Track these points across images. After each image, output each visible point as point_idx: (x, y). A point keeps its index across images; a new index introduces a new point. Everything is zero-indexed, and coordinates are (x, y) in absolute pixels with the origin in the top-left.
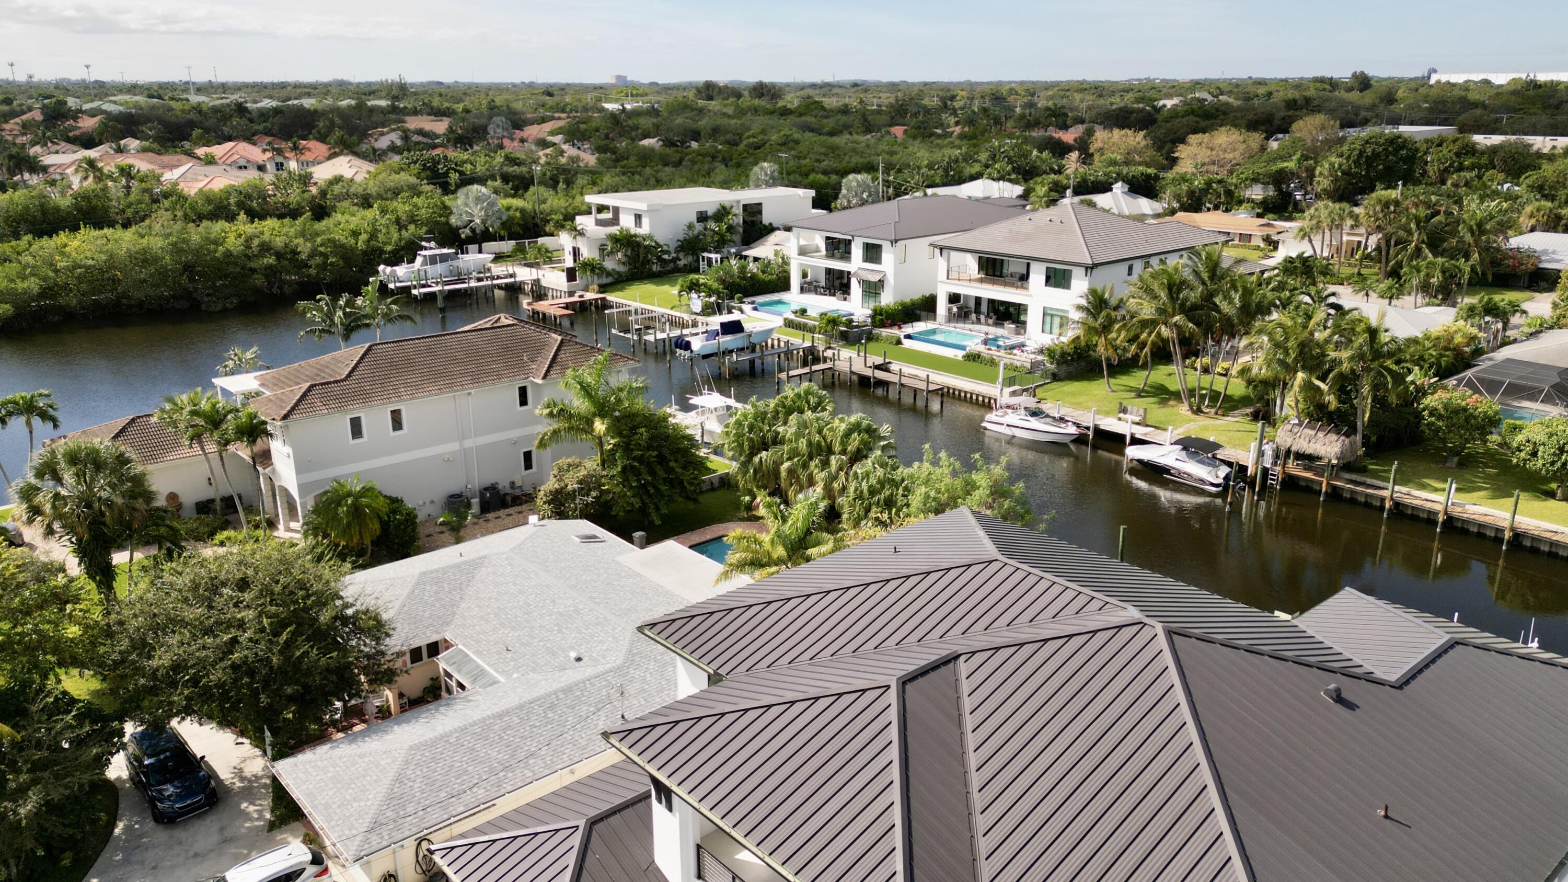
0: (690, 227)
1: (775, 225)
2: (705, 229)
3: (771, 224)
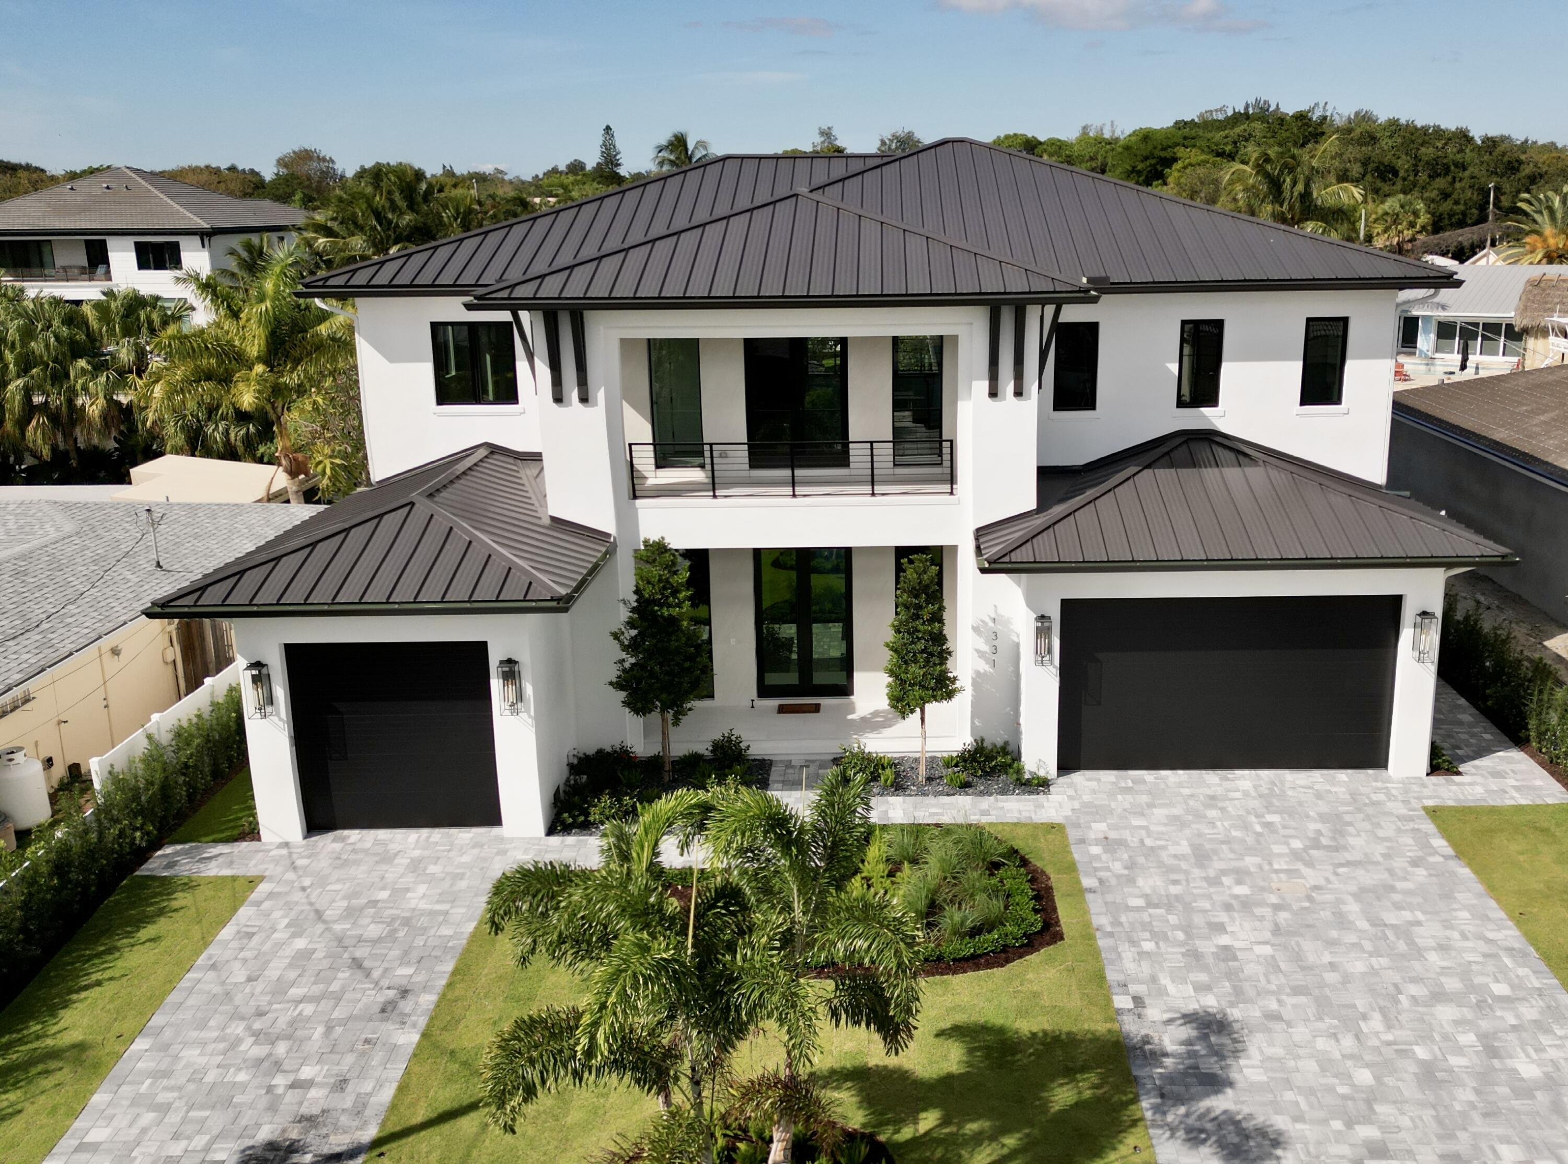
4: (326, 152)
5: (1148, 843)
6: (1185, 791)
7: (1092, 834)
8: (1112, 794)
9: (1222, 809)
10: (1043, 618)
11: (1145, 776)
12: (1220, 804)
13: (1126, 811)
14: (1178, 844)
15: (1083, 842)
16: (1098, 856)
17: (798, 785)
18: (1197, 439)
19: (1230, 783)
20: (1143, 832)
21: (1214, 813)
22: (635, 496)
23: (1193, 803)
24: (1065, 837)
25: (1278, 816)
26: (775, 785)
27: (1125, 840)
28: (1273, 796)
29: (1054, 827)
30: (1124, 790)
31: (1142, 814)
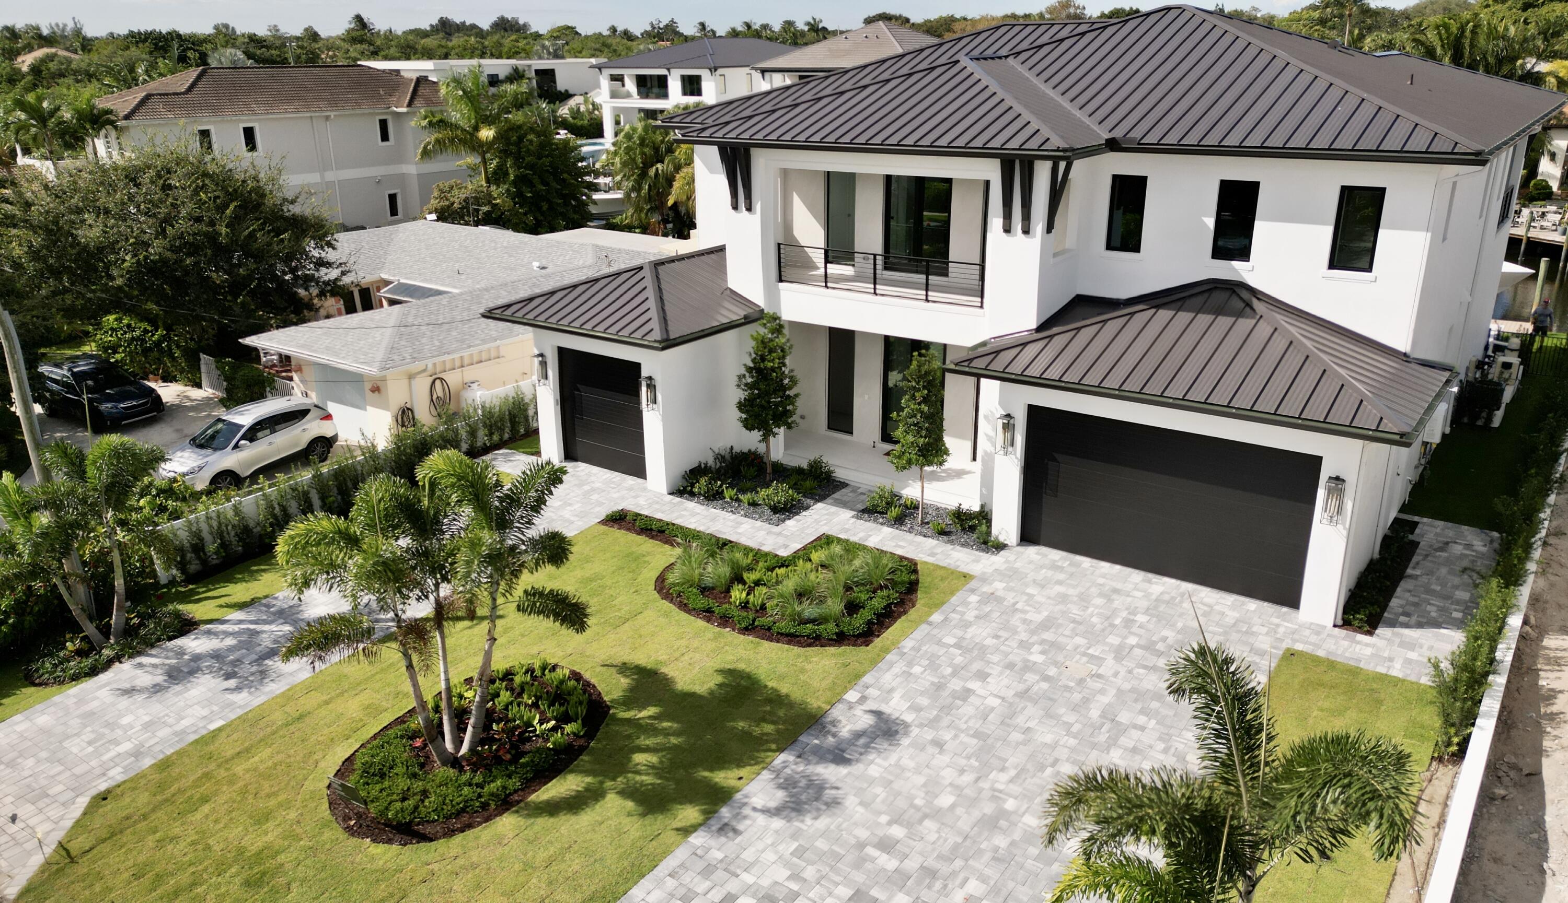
1: (571, 92)
3: (568, 90)
5: (1019, 606)
6: (1101, 581)
7: (986, 589)
8: (1042, 567)
9: (1110, 600)
10: (1008, 416)
11: (1086, 562)
12: (1115, 596)
13: (1034, 581)
14: (1039, 613)
15: (973, 591)
16: (970, 603)
17: (844, 504)
18: (1222, 289)
19: (1146, 585)
20: (1025, 598)
21: (1099, 601)
22: (781, 280)
23: (1094, 590)
24: (964, 585)
25: (1148, 618)
26: (829, 500)
27: (1005, 599)
28: (1168, 603)
29: (966, 577)
30: (1054, 567)
31: (1043, 587)
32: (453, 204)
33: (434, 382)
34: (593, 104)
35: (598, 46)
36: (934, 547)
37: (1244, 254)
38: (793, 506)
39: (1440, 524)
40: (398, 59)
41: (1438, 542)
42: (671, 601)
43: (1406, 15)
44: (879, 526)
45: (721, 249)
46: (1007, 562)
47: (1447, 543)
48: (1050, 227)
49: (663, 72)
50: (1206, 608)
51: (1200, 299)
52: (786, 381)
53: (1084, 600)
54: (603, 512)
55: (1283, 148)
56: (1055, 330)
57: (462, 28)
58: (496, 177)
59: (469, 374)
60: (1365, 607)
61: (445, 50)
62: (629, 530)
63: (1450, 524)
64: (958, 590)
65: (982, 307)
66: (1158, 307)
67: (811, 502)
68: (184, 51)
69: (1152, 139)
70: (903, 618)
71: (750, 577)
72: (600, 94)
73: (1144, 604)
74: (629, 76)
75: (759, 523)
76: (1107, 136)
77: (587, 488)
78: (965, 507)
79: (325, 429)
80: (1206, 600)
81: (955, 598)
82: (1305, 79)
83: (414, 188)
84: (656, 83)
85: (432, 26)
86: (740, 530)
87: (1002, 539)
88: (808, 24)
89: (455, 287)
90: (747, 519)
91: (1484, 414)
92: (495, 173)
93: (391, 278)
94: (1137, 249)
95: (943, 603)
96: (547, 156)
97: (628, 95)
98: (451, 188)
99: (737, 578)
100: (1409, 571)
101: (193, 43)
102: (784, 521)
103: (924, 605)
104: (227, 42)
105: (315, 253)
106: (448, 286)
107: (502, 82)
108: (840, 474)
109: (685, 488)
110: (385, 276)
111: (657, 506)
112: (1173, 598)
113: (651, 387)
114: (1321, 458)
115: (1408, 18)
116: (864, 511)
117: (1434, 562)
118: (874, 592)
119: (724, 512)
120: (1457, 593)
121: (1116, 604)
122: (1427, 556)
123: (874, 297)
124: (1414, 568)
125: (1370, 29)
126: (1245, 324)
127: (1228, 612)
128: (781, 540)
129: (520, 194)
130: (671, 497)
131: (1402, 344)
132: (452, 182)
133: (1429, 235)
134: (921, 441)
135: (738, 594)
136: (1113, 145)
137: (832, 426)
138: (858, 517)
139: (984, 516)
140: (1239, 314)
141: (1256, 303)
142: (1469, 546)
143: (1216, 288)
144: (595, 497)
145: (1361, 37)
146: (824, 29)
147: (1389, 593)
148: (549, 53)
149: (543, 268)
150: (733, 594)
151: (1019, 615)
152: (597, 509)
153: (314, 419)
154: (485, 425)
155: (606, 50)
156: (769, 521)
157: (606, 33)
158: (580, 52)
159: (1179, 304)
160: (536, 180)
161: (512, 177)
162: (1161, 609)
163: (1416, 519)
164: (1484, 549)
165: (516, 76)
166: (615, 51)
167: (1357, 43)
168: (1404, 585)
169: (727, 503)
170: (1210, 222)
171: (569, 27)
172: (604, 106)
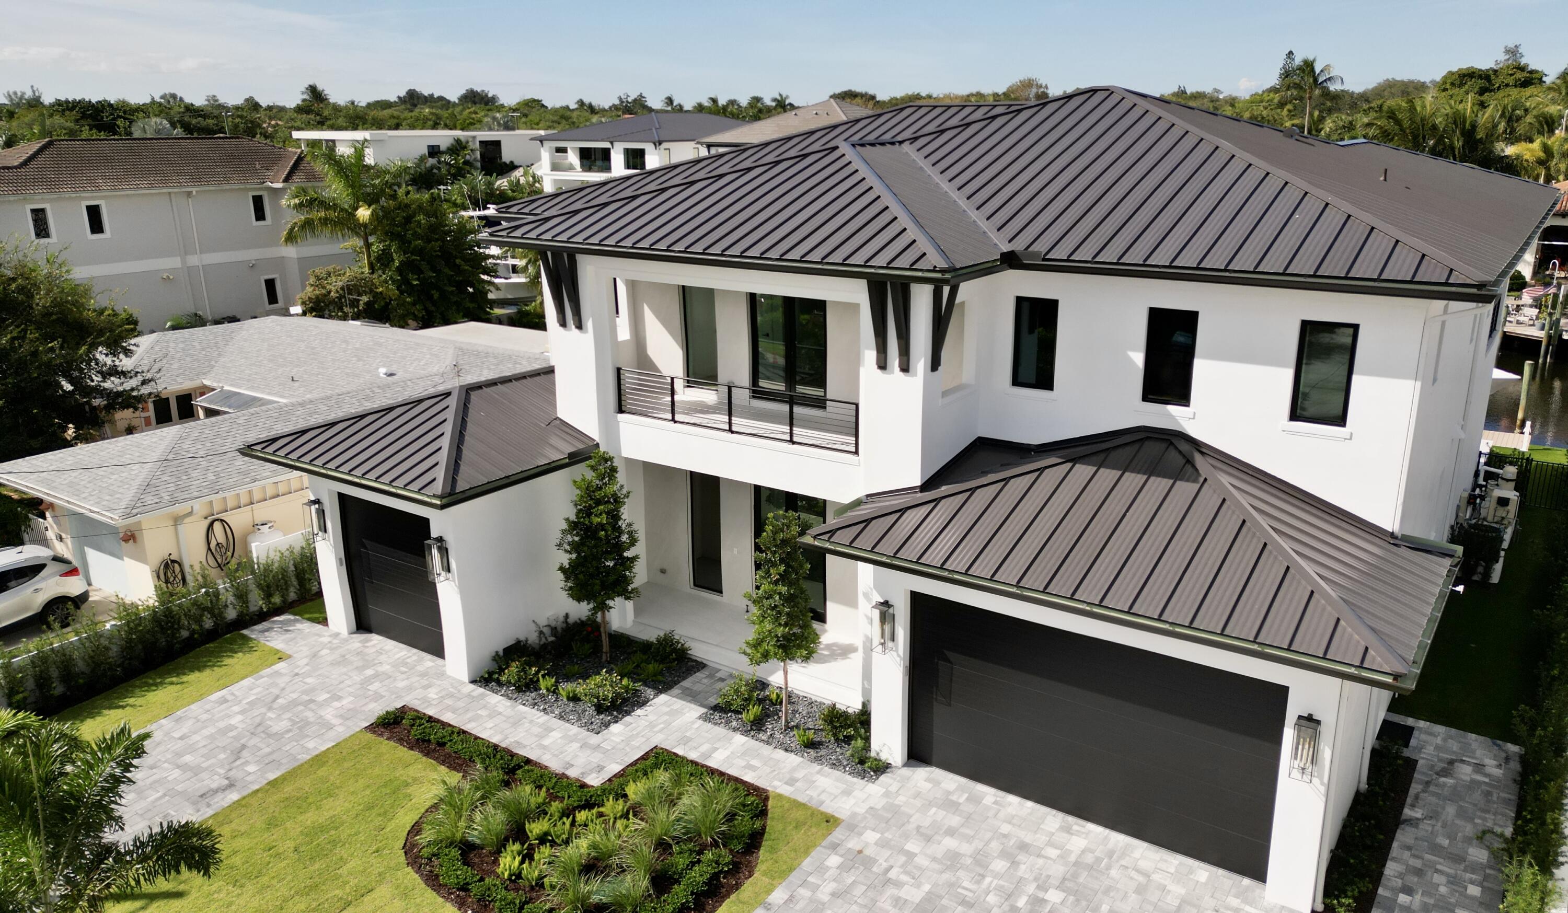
0: (422, 159)
1: (516, 163)
2: (439, 162)
3: (512, 162)
4: (1043, 82)
5: (892, 874)
6: (1005, 828)
7: (853, 844)
8: (930, 804)
9: (1015, 864)
10: (886, 604)
11: (988, 794)
12: (1021, 857)
13: (918, 828)
14: (918, 886)
15: (834, 847)
16: (828, 869)
17: (692, 696)
18: (1157, 439)
19: (1061, 837)
20: (903, 859)
21: (999, 865)
22: (621, 411)
23: (995, 846)
24: (825, 836)
25: (1062, 895)
26: (676, 691)
27: (875, 861)
28: (1090, 868)
29: (830, 821)
30: (950, 805)
31: (928, 839)
32: (329, 292)
33: (211, 524)
34: (534, 177)
35: (556, 118)
36: (794, 769)
37: (1183, 397)
38: (625, 701)
39: (1440, 729)
40: (346, 129)
41: (1440, 760)
42: (418, 871)
43: (1364, 97)
44: (731, 733)
45: (550, 371)
46: (887, 794)
47: (1451, 762)
48: (935, 364)
49: (606, 145)
50: (1141, 879)
51: (1129, 451)
52: (624, 538)
53: (981, 861)
54: (377, 710)
55: (1225, 270)
56: (944, 489)
57: (429, 100)
58: (381, 261)
59: (262, 512)
60: (1351, 883)
61: (396, 121)
62: (400, 741)
63: (1453, 731)
64: (815, 846)
65: (856, 452)
66: (1074, 460)
67: (650, 692)
68: (114, 119)
69: (1060, 253)
70: (733, 897)
71: (535, 828)
72: (541, 167)
73: (1057, 870)
74: (572, 148)
75: (574, 729)
76: (1005, 248)
77: (369, 672)
78: (841, 707)
79: (73, 586)
80: (1143, 864)
81: (808, 860)
82: (1252, 177)
83: (294, 272)
84: (599, 155)
85: (399, 97)
86: (546, 742)
87: (884, 757)
88: (775, 100)
89: (282, 397)
90: (561, 722)
91: (1480, 569)
92: (379, 259)
93: (215, 385)
94: (1050, 388)
95: (791, 870)
96: (437, 240)
97: (571, 168)
98: (329, 274)
99: (517, 833)
100: (1408, 812)
101: (125, 112)
102: (607, 725)
103: (765, 874)
104: (161, 112)
105: (109, 361)
106: (275, 394)
107: (443, 153)
108: (698, 651)
109: (491, 674)
110: (207, 382)
111: (449, 702)
112: (1098, 860)
113: (444, 551)
114: (1287, 688)
115: (1367, 101)
116: (716, 708)
117: (1437, 795)
118: (700, 852)
119: (534, 711)
120: (1471, 850)
121: (1022, 870)
122: (1428, 783)
123: (729, 435)
124: (1413, 806)
125: (1330, 111)
126: (1185, 489)
127: (1172, 887)
128: (596, 758)
129: (405, 281)
130: (472, 686)
131: (1389, 520)
132: (330, 268)
133: (1419, 384)
134: (780, 631)
135: (508, 861)
136: (1011, 261)
137: (699, 583)
138: (706, 718)
139: (864, 719)
140: (1177, 475)
141: (1198, 459)
142: (1479, 767)
143: (1148, 438)
144: (375, 686)
145: (1322, 119)
146: (790, 104)
147: (1382, 854)
148: (499, 124)
149: (391, 375)
150: (502, 861)
151: (891, 891)
152: (372, 706)
153: (52, 575)
154: (259, 586)
155: (564, 122)
156: (588, 727)
157: (573, 106)
158: (538, 124)
159: (1102, 456)
160: (424, 266)
161: (397, 263)
162: (1081, 880)
163: (1410, 721)
164: (1498, 772)
165: (458, 147)
166: (573, 123)
167: (1315, 128)
168: (1403, 836)
169: (542, 696)
170: (1138, 358)
171: (534, 101)
172: (544, 178)
